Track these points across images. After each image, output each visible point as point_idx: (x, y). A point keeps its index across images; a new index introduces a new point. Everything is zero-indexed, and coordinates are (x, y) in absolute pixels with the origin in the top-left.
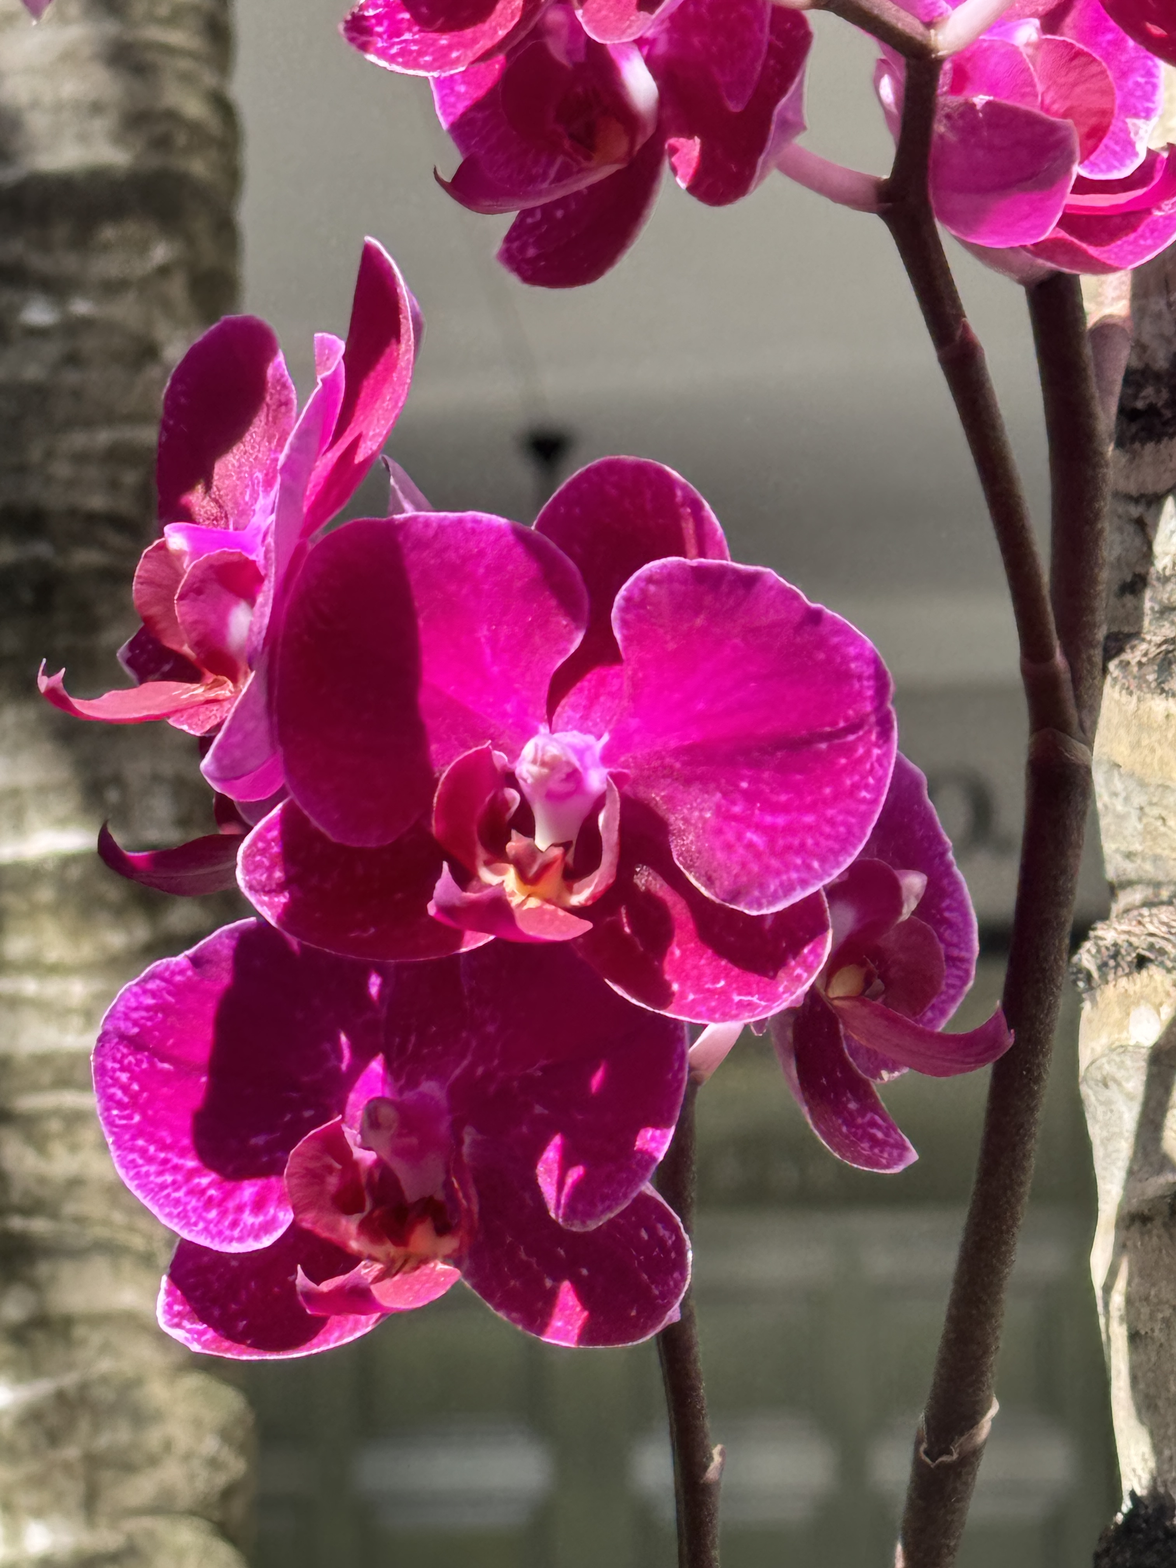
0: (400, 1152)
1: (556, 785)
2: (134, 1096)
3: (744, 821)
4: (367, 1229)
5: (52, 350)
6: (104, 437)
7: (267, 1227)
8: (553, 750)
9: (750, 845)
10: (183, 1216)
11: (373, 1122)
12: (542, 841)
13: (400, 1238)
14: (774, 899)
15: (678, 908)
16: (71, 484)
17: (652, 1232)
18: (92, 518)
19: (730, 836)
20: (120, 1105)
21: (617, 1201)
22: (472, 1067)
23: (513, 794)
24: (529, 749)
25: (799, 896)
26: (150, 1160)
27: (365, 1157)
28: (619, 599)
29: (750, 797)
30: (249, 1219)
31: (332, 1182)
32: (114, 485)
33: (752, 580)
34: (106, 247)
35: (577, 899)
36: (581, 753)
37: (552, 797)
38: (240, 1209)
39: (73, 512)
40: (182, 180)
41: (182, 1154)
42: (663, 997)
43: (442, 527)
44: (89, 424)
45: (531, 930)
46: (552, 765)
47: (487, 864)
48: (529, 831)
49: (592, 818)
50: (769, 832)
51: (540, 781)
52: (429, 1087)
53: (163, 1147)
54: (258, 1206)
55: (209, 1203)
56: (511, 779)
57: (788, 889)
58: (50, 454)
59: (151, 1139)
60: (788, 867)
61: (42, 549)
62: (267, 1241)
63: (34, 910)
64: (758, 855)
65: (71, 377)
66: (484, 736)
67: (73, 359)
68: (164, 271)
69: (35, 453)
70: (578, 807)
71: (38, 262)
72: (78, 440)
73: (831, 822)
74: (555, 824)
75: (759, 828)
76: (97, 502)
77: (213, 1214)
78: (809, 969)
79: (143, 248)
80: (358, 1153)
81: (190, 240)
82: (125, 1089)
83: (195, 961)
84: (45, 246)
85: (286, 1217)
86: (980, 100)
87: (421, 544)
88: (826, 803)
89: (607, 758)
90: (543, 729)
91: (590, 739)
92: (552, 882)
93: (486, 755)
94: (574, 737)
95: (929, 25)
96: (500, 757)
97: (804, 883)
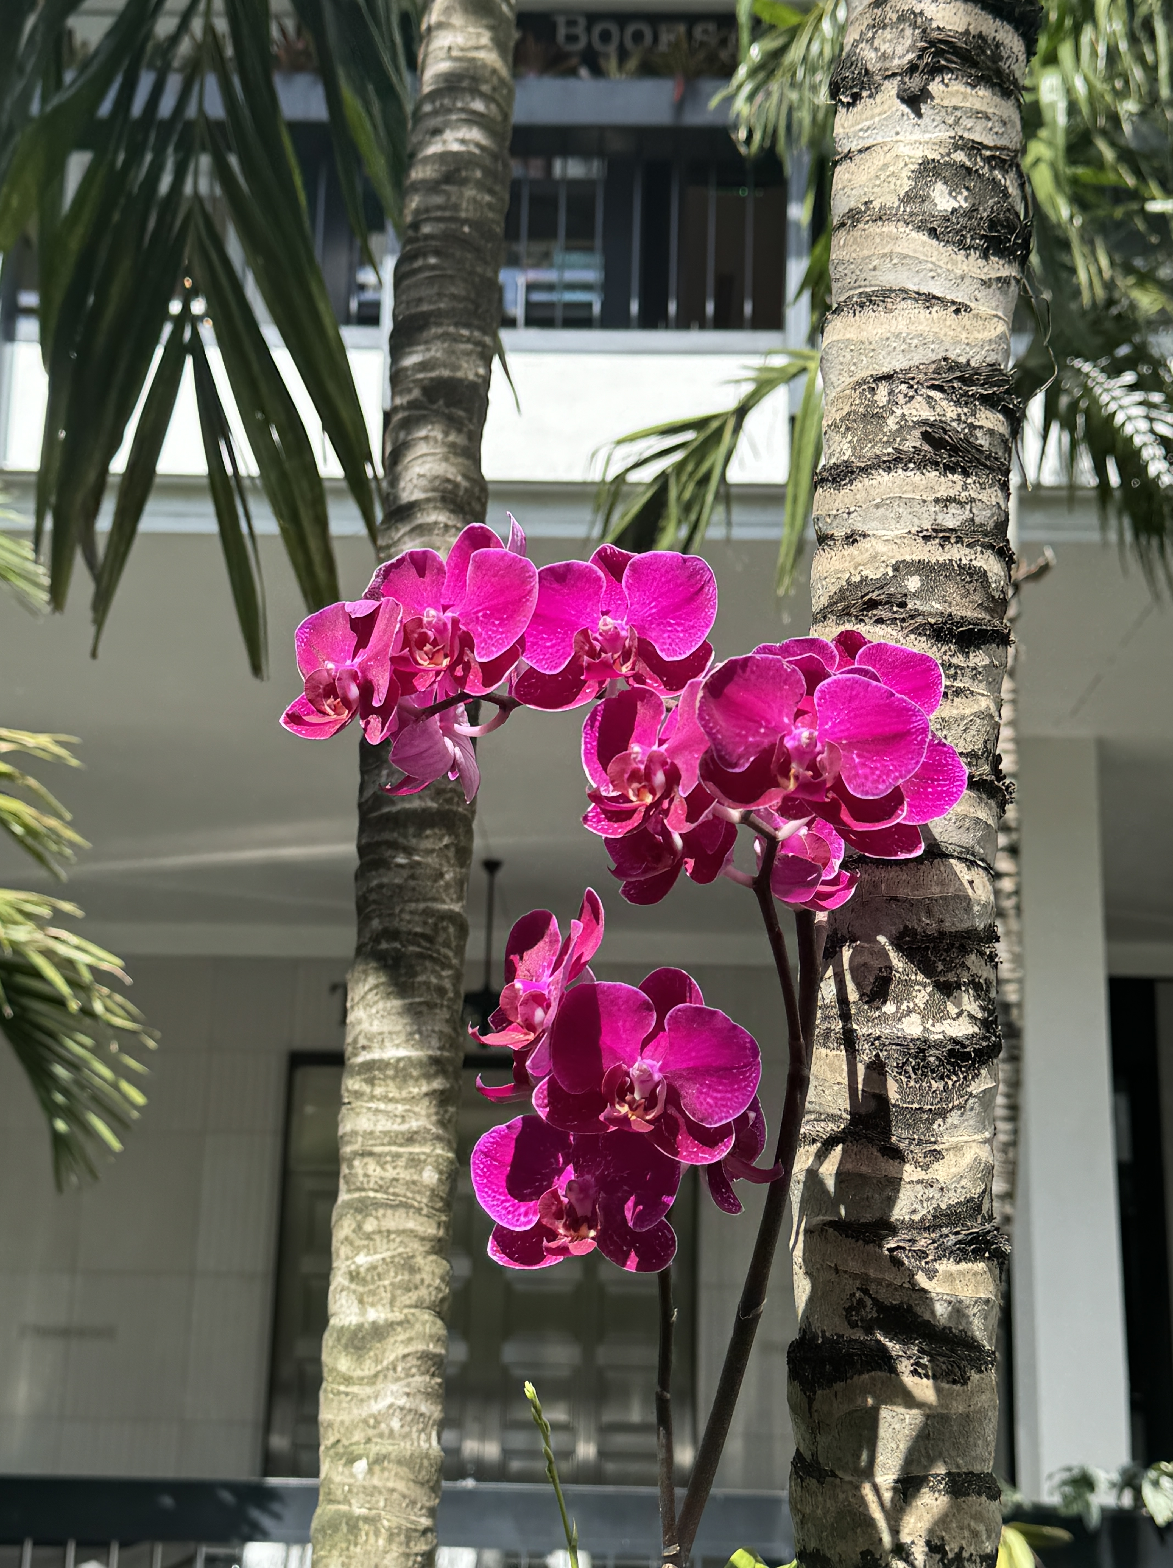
0: (577, 1200)
1: (644, 1078)
2: (485, 1173)
3: (707, 1094)
4: (567, 1227)
5: (405, 873)
6: (422, 906)
7: (529, 1222)
8: (645, 1066)
9: (708, 1103)
10: (500, 1217)
11: (570, 1188)
12: (637, 1096)
13: (576, 1230)
14: (716, 1122)
15: (681, 1121)
16: (409, 922)
17: (663, 1233)
18: (416, 934)
19: (701, 1099)
20: (480, 1176)
21: (652, 1222)
22: (603, 1171)
23: (628, 1079)
24: (636, 1065)
25: (724, 1122)
26: (489, 1196)
27: (565, 1200)
28: (668, 1016)
29: (709, 1086)
30: (522, 1219)
31: (554, 1208)
32: (425, 923)
33: (715, 1012)
34: (427, 837)
35: (648, 1118)
36: (652, 1067)
37: (642, 1082)
38: (520, 1215)
39: (409, 933)
40: (455, 813)
41: (500, 1194)
42: (676, 1154)
43: (609, 987)
44: (417, 901)
45: (636, 1128)
46: (643, 1071)
47: (619, 1103)
48: (632, 1093)
49: (654, 1090)
50: (715, 1098)
51: (639, 1076)
52: (588, 1177)
53: (494, 1191)
54: (526, 1214)
55: (509, 1213)
56: (627, 1074)
57: (721, 1119)
58: (401, 911)
59: (490, 1188)
60: (722, 1111)
61: (397, 945)
62: (528, 1227)
63: (386, 1077)
64: (711, 1106)
65: (412, 883)
66: (619, 1059)
67: (413, 877)
68: (446, 846)
69: (397, 910)
70: (650, 1086)
71: (401, 840)
72: (413, 906)
73: (737, 1097)
74: (642, 1091)
75: (712, 1097)
76: (418, 929)
77: (510, 1216)
78: (727, 1147)
79: (441, 839)
80: (563, 1198)
81: (457, 836)
82: (482, 1170)
83: (508, 1127)
84: (405, 836)
85: (536, 1219)
86: (790, 855)
87: (603, 992)
88: (735, 1090)
89: (661, 1070)
90: (639, 1058)
91: (655, 1063)
92: (640, 1111)
93: (620, 1066)
94: (649, 1061)
95: (776, 829)
96: (625, 1066)
97: (727, 1118)
